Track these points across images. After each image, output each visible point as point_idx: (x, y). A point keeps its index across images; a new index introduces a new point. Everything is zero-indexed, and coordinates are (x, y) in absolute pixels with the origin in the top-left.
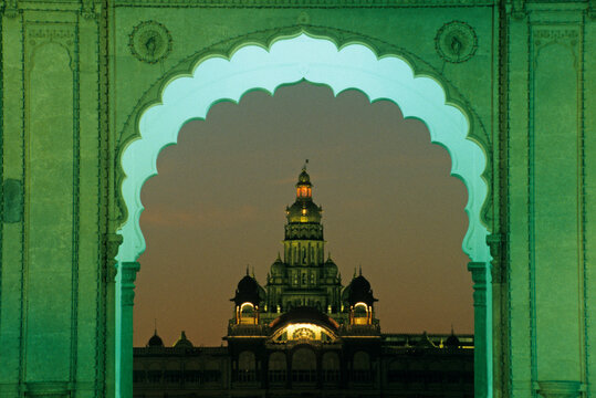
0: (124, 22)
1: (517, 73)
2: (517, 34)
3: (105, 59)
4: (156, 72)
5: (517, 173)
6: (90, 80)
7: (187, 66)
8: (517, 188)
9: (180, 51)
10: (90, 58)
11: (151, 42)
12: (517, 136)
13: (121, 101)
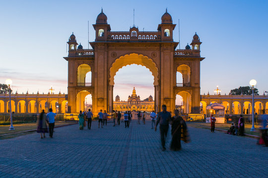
0: (110, 52)
1: (162, 58)
2: (162, 53)
3: (108, 57)
4: (115, 58)
5: (162, 72)
6: (106, 59)
7: (119, 58)
8: (162, 74)
9: (117, 56)
10: (106, 57)
11: (114, 55)
12: (162, 67)
13: (110, 62)
